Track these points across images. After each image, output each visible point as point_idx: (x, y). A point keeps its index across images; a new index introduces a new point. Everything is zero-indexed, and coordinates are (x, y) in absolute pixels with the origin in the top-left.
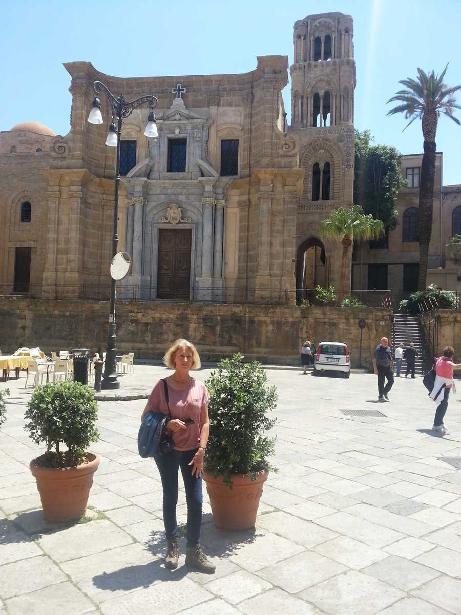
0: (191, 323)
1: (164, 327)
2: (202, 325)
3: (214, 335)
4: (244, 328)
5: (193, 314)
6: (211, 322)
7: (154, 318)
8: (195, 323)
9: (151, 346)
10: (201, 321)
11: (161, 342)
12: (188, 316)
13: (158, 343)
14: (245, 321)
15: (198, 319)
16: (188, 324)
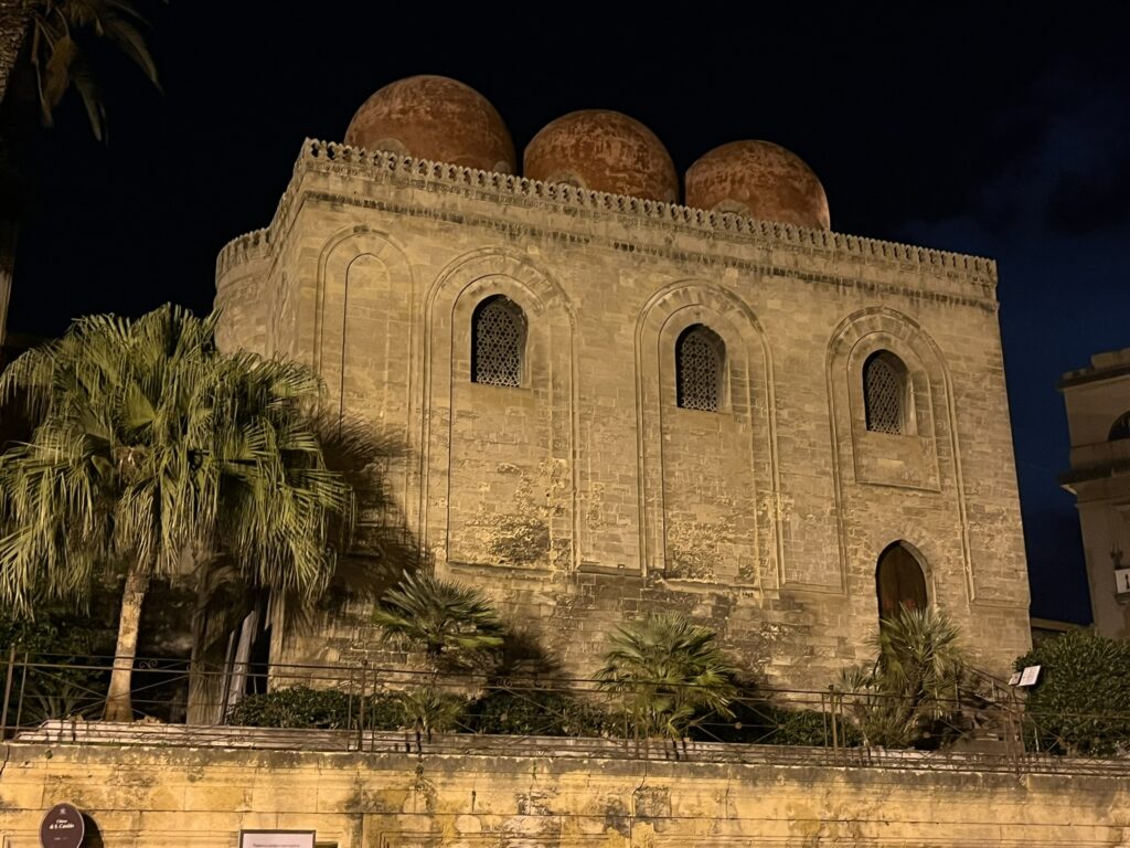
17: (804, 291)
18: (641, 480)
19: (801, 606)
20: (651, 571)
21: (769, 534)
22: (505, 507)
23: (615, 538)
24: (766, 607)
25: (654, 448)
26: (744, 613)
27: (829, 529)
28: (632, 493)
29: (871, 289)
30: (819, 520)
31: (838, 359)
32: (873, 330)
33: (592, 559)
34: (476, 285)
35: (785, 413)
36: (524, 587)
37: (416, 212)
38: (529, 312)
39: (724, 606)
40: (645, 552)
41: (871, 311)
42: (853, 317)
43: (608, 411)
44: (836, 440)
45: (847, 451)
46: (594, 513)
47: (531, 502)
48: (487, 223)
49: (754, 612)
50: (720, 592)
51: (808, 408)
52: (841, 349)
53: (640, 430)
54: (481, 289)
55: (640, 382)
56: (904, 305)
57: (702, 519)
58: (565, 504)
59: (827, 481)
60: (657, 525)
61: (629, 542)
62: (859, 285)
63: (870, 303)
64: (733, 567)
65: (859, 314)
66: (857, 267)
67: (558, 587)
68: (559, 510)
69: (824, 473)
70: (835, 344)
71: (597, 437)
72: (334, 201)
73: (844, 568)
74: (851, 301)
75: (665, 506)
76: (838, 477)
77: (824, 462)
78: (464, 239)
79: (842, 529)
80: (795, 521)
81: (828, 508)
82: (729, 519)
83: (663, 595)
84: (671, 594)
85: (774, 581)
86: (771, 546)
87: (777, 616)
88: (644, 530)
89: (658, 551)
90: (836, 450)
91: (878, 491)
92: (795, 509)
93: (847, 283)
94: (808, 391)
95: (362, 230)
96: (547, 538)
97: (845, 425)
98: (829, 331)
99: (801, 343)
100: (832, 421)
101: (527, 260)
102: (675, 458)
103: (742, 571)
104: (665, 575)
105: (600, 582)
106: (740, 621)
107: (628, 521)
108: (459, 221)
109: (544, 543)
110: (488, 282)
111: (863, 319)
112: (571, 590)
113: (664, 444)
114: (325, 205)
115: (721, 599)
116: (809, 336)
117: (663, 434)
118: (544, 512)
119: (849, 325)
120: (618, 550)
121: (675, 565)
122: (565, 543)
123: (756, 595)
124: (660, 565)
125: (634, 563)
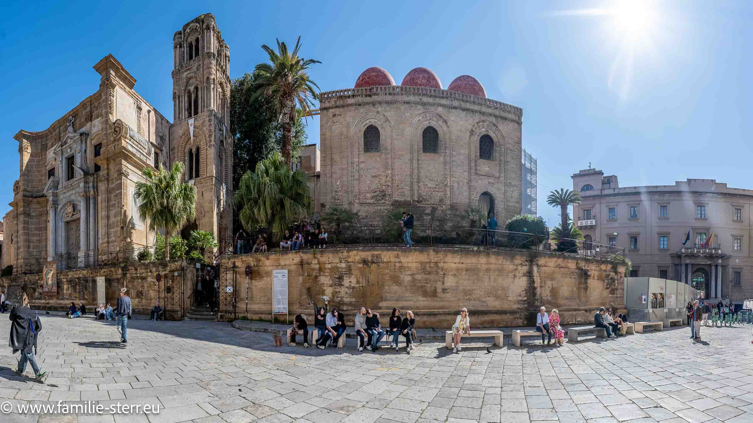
17: (463, 114)
18: (411, 175)
19: (456, 210)
20: (414, 201)
21: (448, 189)
22: (374, 187)
23: (403, 192)
24: (446, 210)
25: (415, 165)
26: (440, 212)
27: (465, 188)
28: (408, 179)
29: (483, 114)
30: (463, 185)
31: (472, 136)
32: (483, 127)
33: (397, 199)
34: (365, 123)
35: (454, 153)
36: (379, 208)
37: (348, 106)
38: (380, 129)
39: (434, 210)
40: (412, 195)
41: (483, 121)
42: (478, 123)
43: (402, 155)
44: (470, 161)
45: (473, 164)
46: (398, 186)
47: (380, 184)
48: (368, 103)
49: (442, 211)
50: (433, 206)
51: (462, 152)
52: (473, 133)
53: (412, 160)
54: (366, 124)
55: (412, 147)
56: (493, 120)
57: (429, 185)
58: (389, 184)
59: (466, 174)
60: (416, 187)
61: (407, 193)
62: (480, 113)
63: (483, 118)
64: (438, 199)
65: (479, 122)
66: (480, 107)
67: (388, 207)
68: (388, 186)
69: (466, 171)
70: (472, 132)
71: (398, 163)
73: (470, 198)
74: (477, 117)
75: (418, 182)
76: (470, 172)
77: (466, 168)
78: (362, 110)
79: (470, 187)
80: (455, 185)
81: (466, 181)
82: (437, 185)
83: (417, 207)
84: (419, 207)
85: (448, 203)
86: (448, 193)
87: (449, 212)
88: (412, 190)
89: (416, 195)
90: (470, 164)
91: (481, 177)
92: (456, 182)
93: (476, 111)
94: (462, 146)
95: (334, 115)
96: (385, 194)
97: (473, 156)
98: (470, 127)
99: (461, 131)
100: (469, 155)
101: (378, 113)
102: (421, 168)
103: (440, 200)
104: (418, 202)
105: (399, 205)
106: (438, 213)
107: (407, 187)
108: (360, 105)
109: (384, 195)
110: (368, 121)
111: (480, 124)
112: (391, 207)
113: (418, 164)
115: (433, 208)
116: (463, 129)
117: (418, 161)
118: (384, 187)
119: (476, 126)
120: (404, 196)
121: (421, 199)
122: (390, 195)
123: (444, 206)
124: (416, 199)
125: (409, 199)
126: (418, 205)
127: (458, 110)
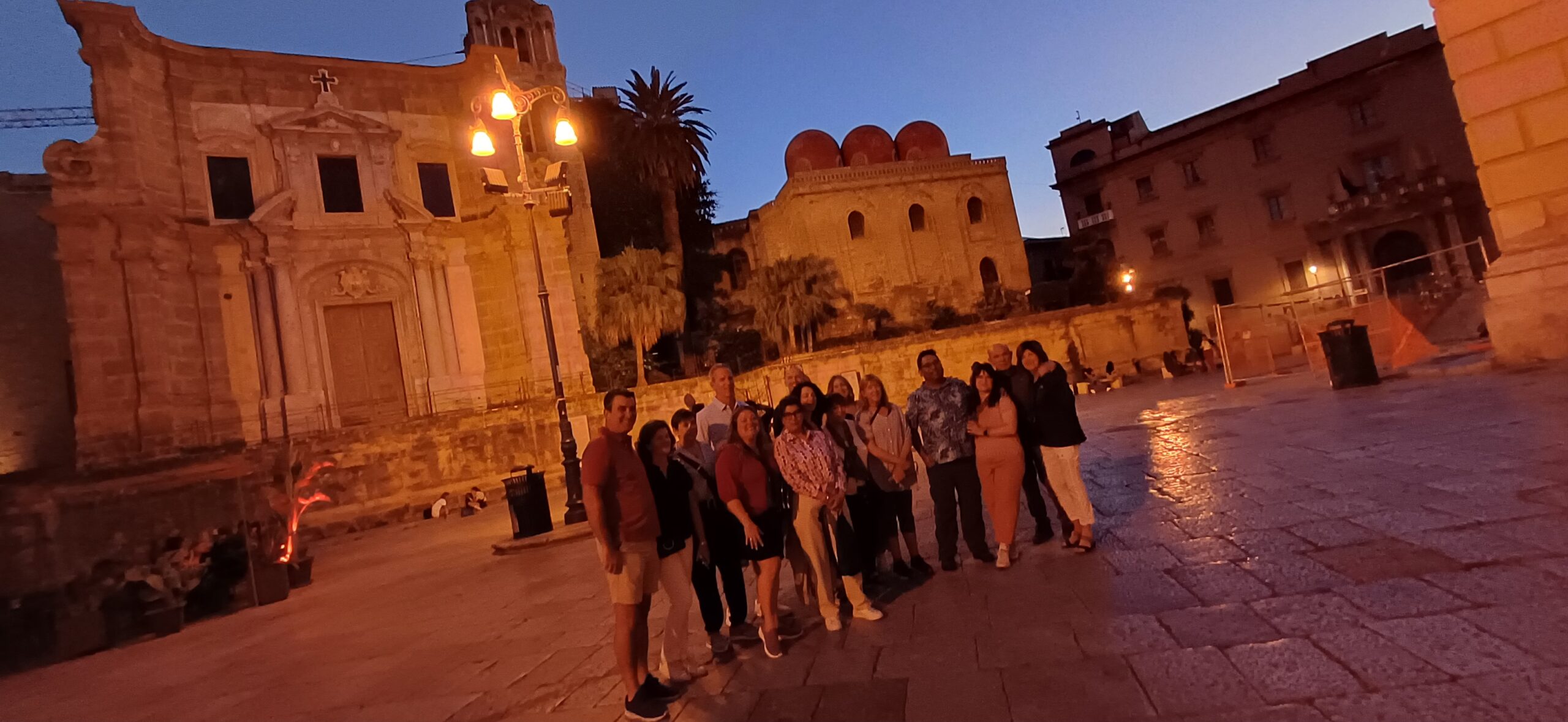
0: (439, 450)
1: (391, 467)
2: (461, 450)
3: (485, 460)
4: (532, 440)
5: (441, 435)
6: (473, 442)
7: (367, 457)
8: (447, 449)
9: (370, 504)
10: (458, 442)
11: (388, 494)
12: (434, 440)
13: (383, 496)
14: (530, 429)
15: (452, 440)
16: (435, 454)
17: (945, 183)
18: (906, 257)
19: (959, 284)
20: (915, 283)
21: (946, 264)
22: (870, 275)
23: (902, 276)
24: (949, 286)
25: (908, 247)
27: (964, 259)
28: (904, 262)
29: (965, 177)
30: (960, 256)
31: (959, 203)
32: (969, 191)
33: (897, 284)
35: (945, 226)
36: (879, 296)
37: (826, 192)
38: (864, 214)
39: (936, 289)
40: (912, 279)
41: (967, 185)
42: (962, 188)
43: (893, 239)
44: (962, 229)
45: (966, 233)
46: (895, 271)
47: (876, 271)
48: (846, 189)
49: (946, 289)
50: (935, 285)
51: (953, 222)
52: (960, 200)
53: (903, 242)
54: (848, 211)
55: (901, 227)
56: (978, 180)
57: (926, 264)
58: (886, 270)
59: (961, 244)
60: (913, 269)
61: (906, 277)
63: (966, 182)
64: (937, 277)
66: (961, 171)
67: (889, 294)
68: (885, 272)
69: (960, 241)
70: (958, 200)
71: (891, 247)
72: (802, 195)
73: (970, 269)
74: (960, 183)
75: (914, 263)
76: (964, 242)
77: (960, 238)
78: (840, 196)
79: (968, 257)
80: (953, 259)
81: (963, 252)
82: (934, 263)
83: (919, 290)
84: (921, 289)
85: (950, 278)
86: (947, 268)
87: (952, 289)
88: (910, 272)
89: (915, 277)
90: (962, 233)
91: (977, 243)
92: (953, 255)
94: (951, 217)
95: (811, 202)
96: (883, 281)
97: (964, 224)
98: (955, 196)
99: (947, 202)
100: (960, 223)
101: (860, 198)
102: (915, 248)
103: (940, 277)
104: (918, 284)
105: (900, 290)
106: (942, 291)
107: (905, 271)
108: (838, 191)
109: (882, 283)
110: (850, 208)
111: (965, 188)
112: (893, 294)
113: (911, 245)
114: (800, 197)
115: (935, 287)
116: (949, 199)
117: (910, 241)
118: (881, 273)
119: (961, 192)
121: (920, 280)
122: (888, 281)
123: (946, 284)
124: (916, 281)
125: (909, 283)
126: (920, 286)
127: (939, 182)
